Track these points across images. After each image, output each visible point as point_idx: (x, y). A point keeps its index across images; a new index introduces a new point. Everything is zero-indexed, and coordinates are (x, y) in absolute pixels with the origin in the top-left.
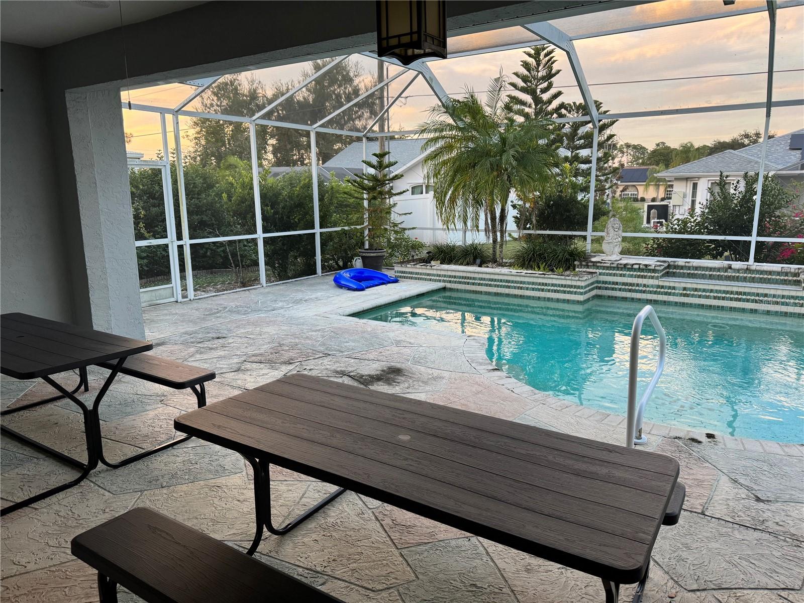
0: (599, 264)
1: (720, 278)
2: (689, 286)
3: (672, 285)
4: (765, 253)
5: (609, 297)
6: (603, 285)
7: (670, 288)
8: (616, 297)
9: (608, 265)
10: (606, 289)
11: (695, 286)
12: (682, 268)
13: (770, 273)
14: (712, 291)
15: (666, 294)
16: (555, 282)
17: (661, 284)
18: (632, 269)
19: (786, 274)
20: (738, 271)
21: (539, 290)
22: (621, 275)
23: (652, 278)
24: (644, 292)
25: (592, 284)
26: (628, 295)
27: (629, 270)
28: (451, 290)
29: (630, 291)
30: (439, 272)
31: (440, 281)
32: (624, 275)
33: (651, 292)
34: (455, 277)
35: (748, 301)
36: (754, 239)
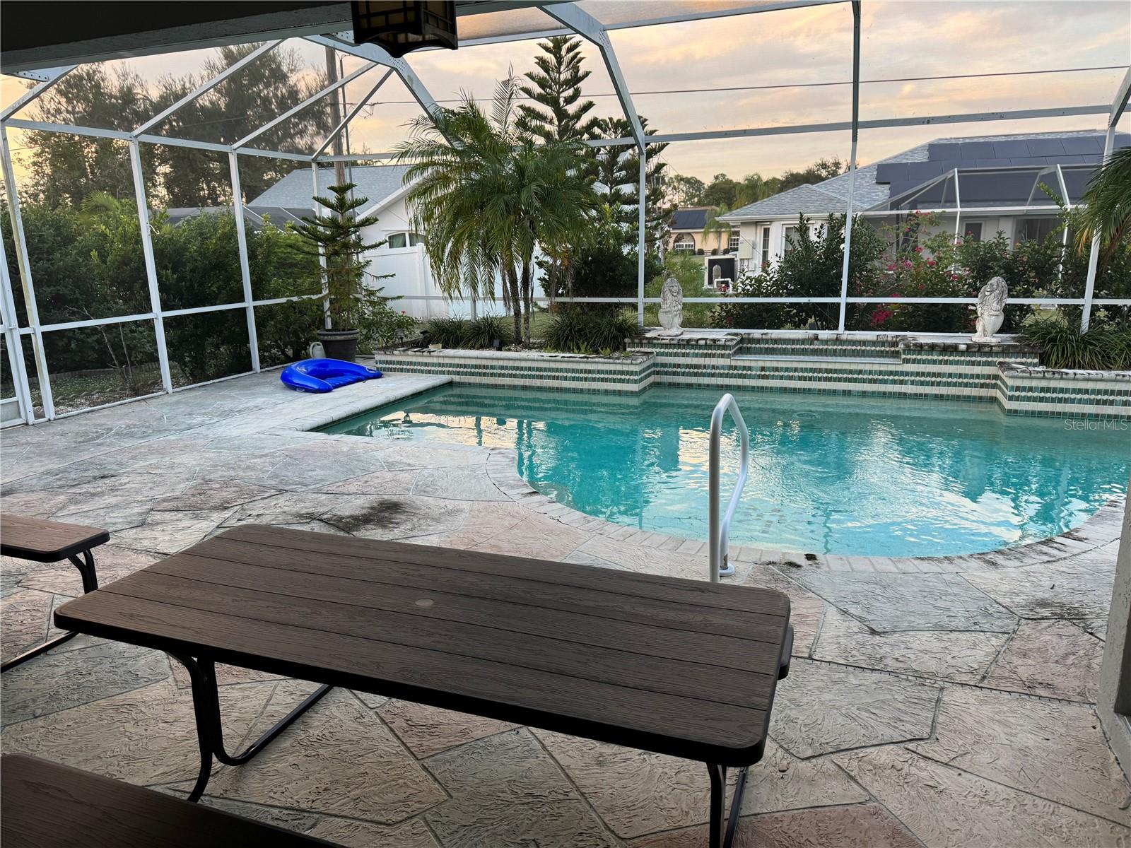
0: (655, 341)
1: (804, 352)
2: (768, 364)
3: (747, 364)
4: (859, 317)
5: (670, 384)
6: (662, 369)
7: (744, 368)
8: (678, 384)
9: (667, 342)
10: (666, 373)
11: (775, 365)
12: (758, 341)
13: (864, 343)
14: (796, 370)
15: (740, 376)
16: (601, 367)
17: (734, 363)
18: (697, 346)
19: (883, 344)
20: (826, 342)
21: (581, 379)
22: (683, 355)
23: (723, 356)
24: (713, 375)
25: (649, 367)
26: (694, 380)
27: (693, 347)
28: (460, 384)
29: (696, 375)
30: (441, 361)
31: (443, 373)
32: (687, 355)
33: (721, 375)
34: (465, 366)
35: (839, 380)
36: (843, 300)
